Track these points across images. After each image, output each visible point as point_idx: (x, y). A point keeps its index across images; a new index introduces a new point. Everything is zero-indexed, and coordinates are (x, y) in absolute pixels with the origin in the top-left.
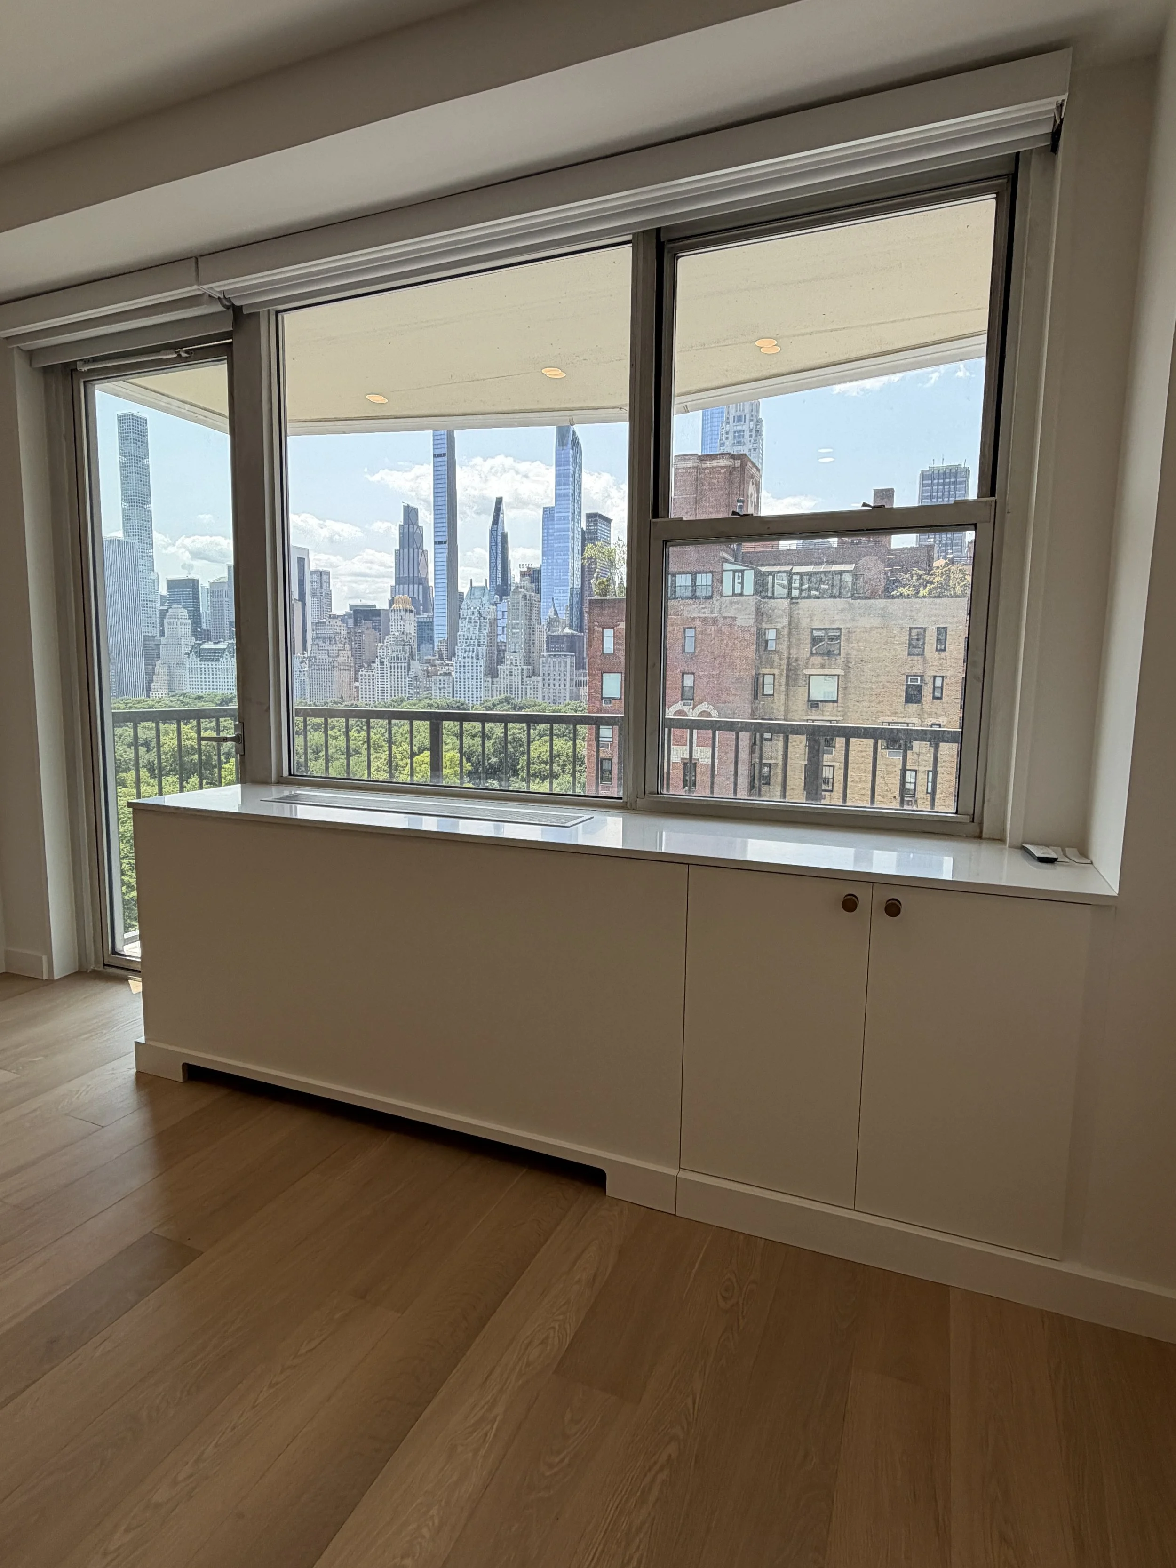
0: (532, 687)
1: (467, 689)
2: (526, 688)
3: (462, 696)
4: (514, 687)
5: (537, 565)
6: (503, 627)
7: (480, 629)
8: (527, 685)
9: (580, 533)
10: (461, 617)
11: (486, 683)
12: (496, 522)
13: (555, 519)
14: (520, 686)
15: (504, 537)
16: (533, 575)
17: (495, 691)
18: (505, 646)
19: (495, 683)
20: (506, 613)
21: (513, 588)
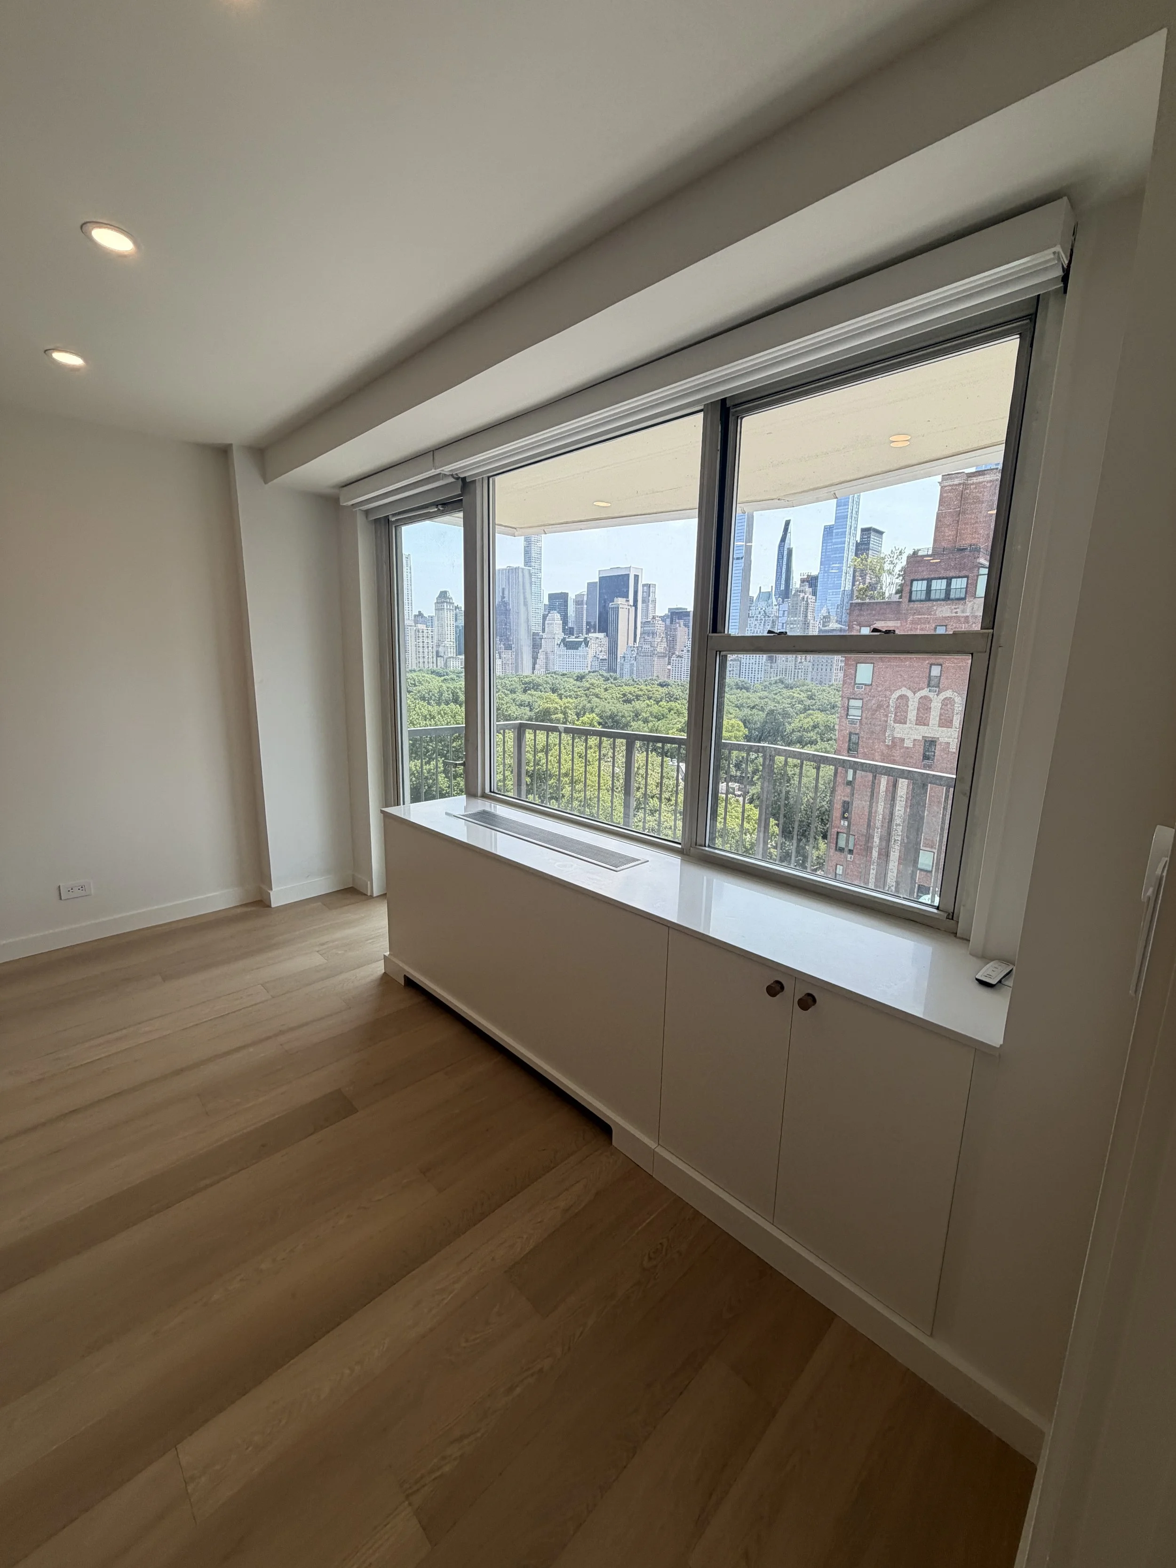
0: (803, 670)
1: (750, 672)
2: (798, 672)
3: (747, 677)
4: (788, 670)
5: (815, 573)
6: (783, 623)
7: (764, 625)
8: (799, 669)
9: (855, 545)
10: (750, 615)
11: (766, 667)
12: (784, 539)
13: (834, 534)
15: (790, 552)
16: (811, 581)
17: (773, 673)
20: (786, 612)
21: (793, 592)
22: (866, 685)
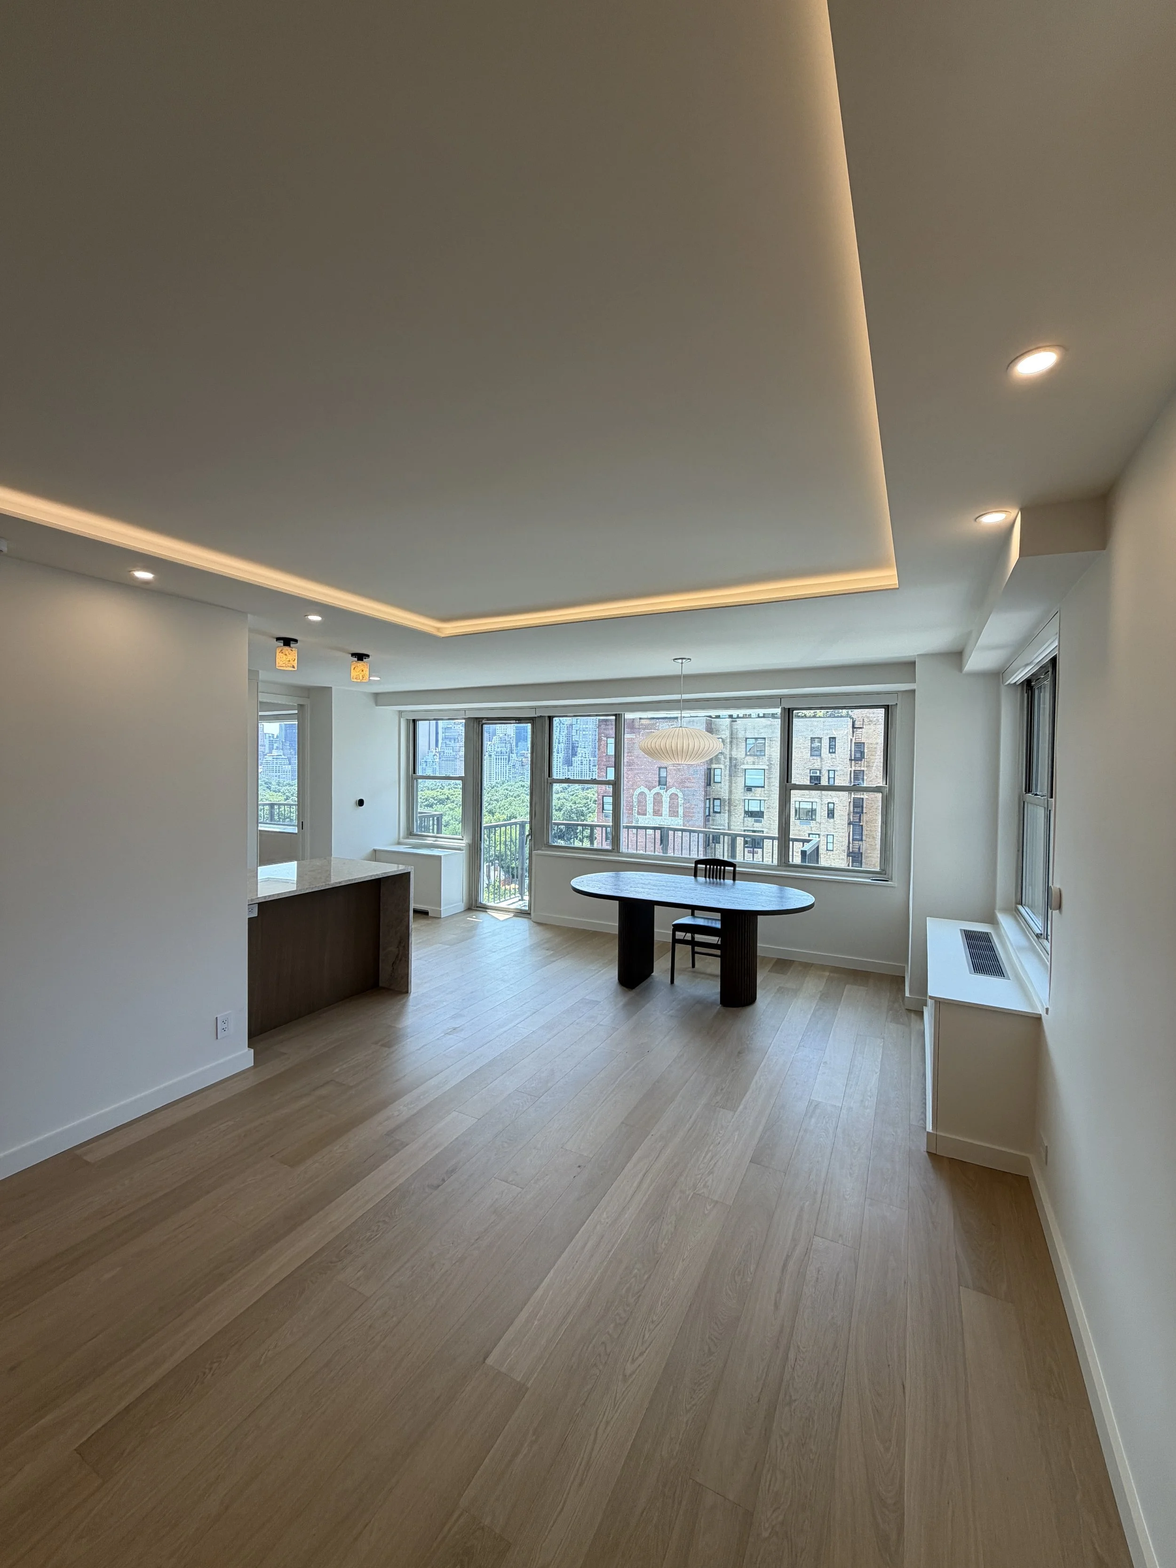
2: (592, 774)
4: (583, 773)
6: (577, 730)
7: (560, 732)
8: (593, 771)
18: (578, 743)
19: (570, 770)
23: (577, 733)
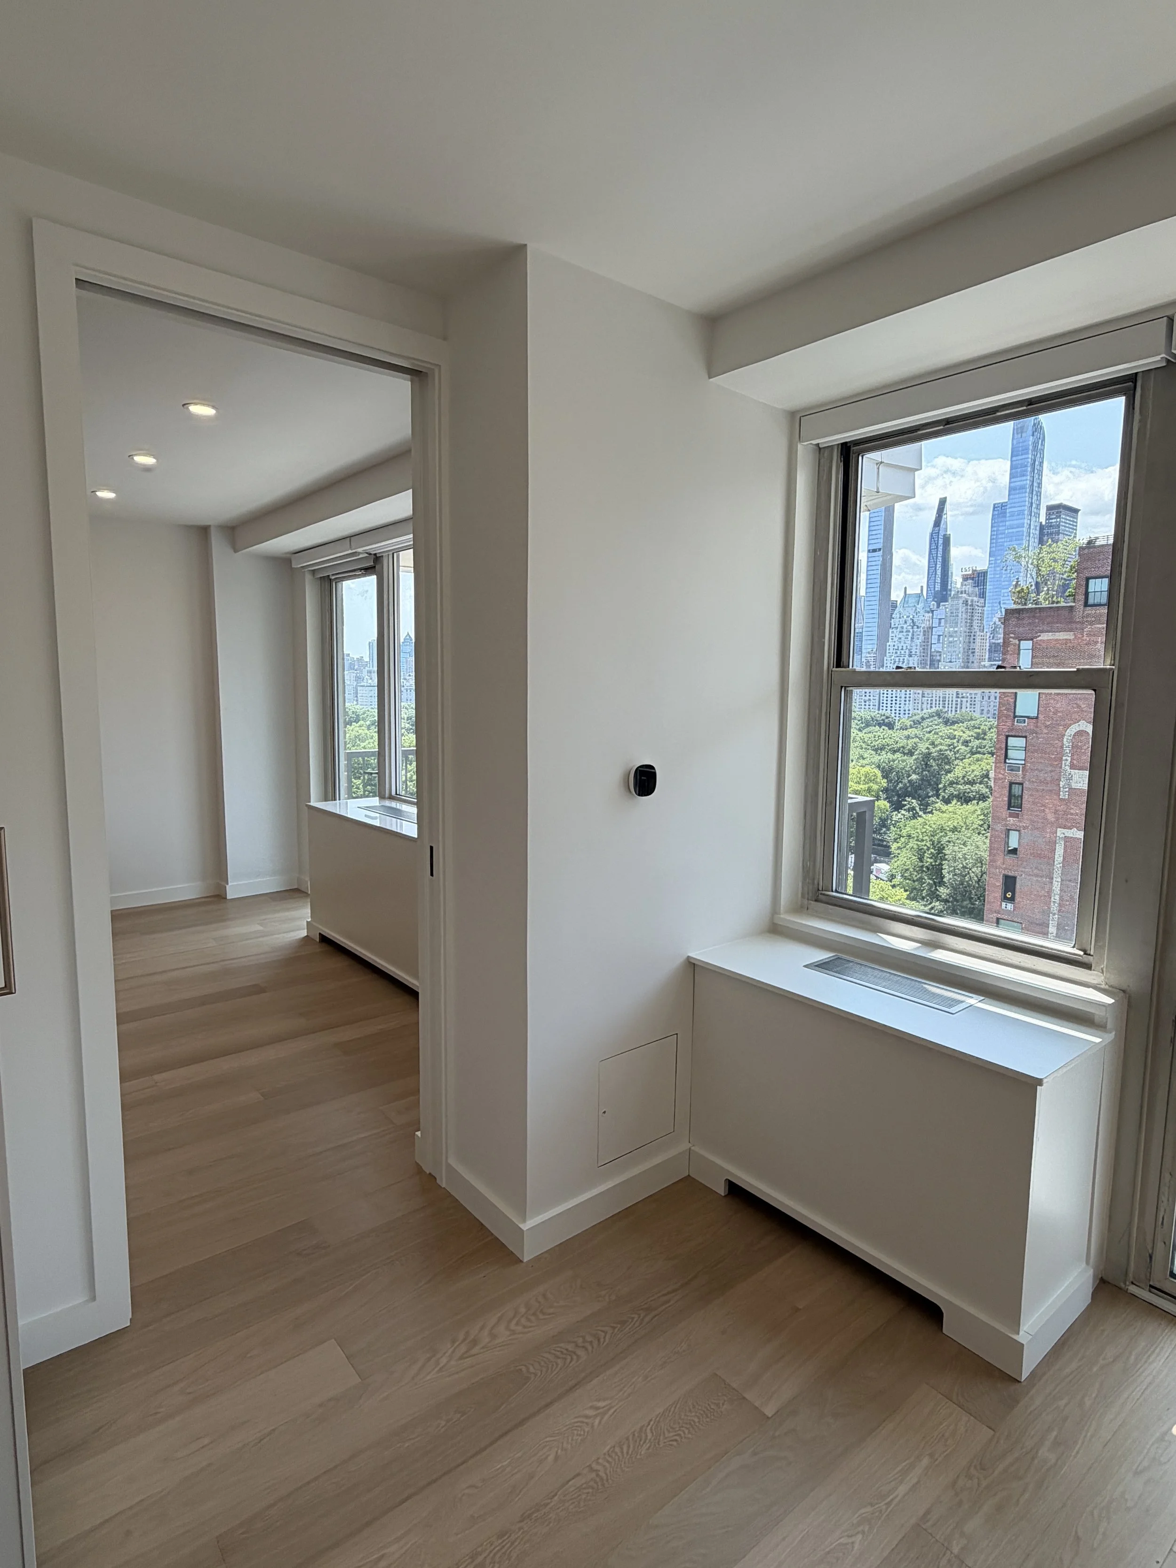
0: (969, 700)
1: (894, 702)
2: (962, 701)
3: (889, 708)
4: (947, 699)
5: (982, 566)
6: (939, 636)
7: (912, 638)
8: (963, 697)
9: (1038, 528)
10: (892, 626)
11: (916, 695)
12: (937, 523)
13: (1008, 515)
14: (954, 699)
15: (947, 540)
16: (978, 579)
17: (925, 703)
18: (940, 655)
19: (926, 695)
20: (943, 621)
21: (953, 593)
22: (1028, 717)
23: (939, 640)
